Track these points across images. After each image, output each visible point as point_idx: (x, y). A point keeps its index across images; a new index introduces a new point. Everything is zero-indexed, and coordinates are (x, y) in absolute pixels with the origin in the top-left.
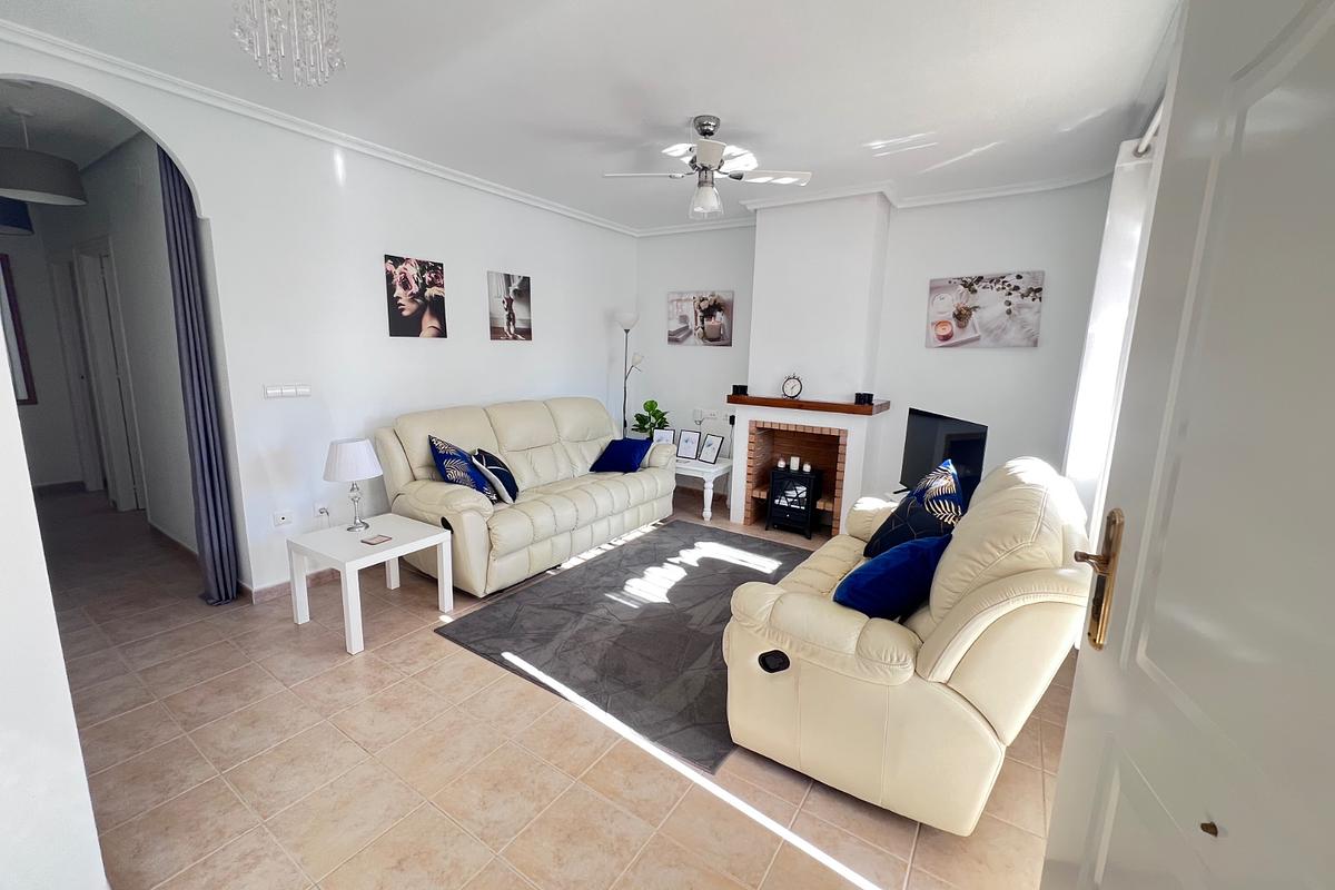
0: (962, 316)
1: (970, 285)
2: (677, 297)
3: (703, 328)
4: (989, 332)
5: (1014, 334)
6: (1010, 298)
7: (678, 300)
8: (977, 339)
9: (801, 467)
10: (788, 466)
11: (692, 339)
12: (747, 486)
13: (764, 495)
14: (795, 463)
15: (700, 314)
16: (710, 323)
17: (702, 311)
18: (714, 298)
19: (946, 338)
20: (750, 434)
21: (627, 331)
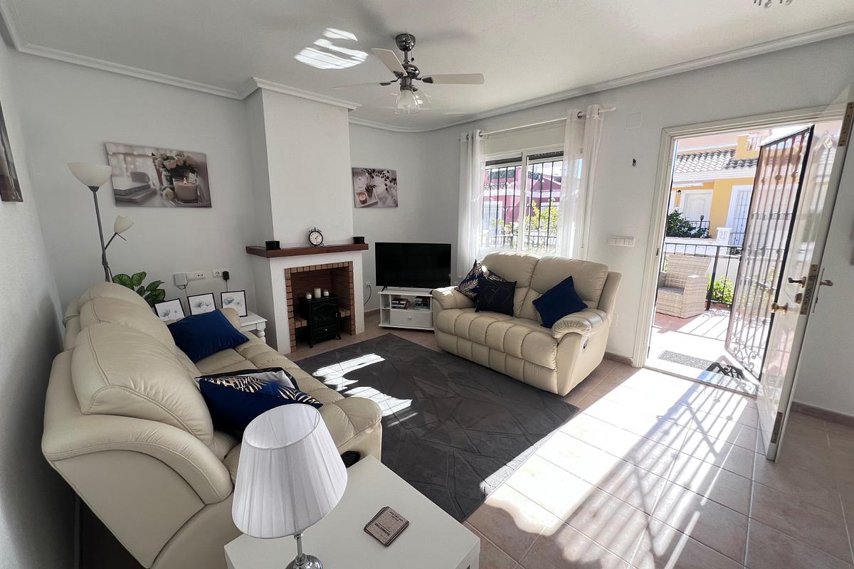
0: (369, 190)
1: (371, 173)
2: (122, 150)
3: (173, 189)
4: (381, 199)
5: (390, 201)
6: (386, 182)
7: (125, 154)
8: (377, 203)
9: (322, 294)
10: (313, 296)
11: (157, 200)
12: (289, 322)
13: (304, 323)
14: (318, 292)
15: (164, 173)
16: (180, 184)
17: (167, 170)
18: (183, 159)
19: (364, 202)
20: (286, 280)
21: (94, 189)
